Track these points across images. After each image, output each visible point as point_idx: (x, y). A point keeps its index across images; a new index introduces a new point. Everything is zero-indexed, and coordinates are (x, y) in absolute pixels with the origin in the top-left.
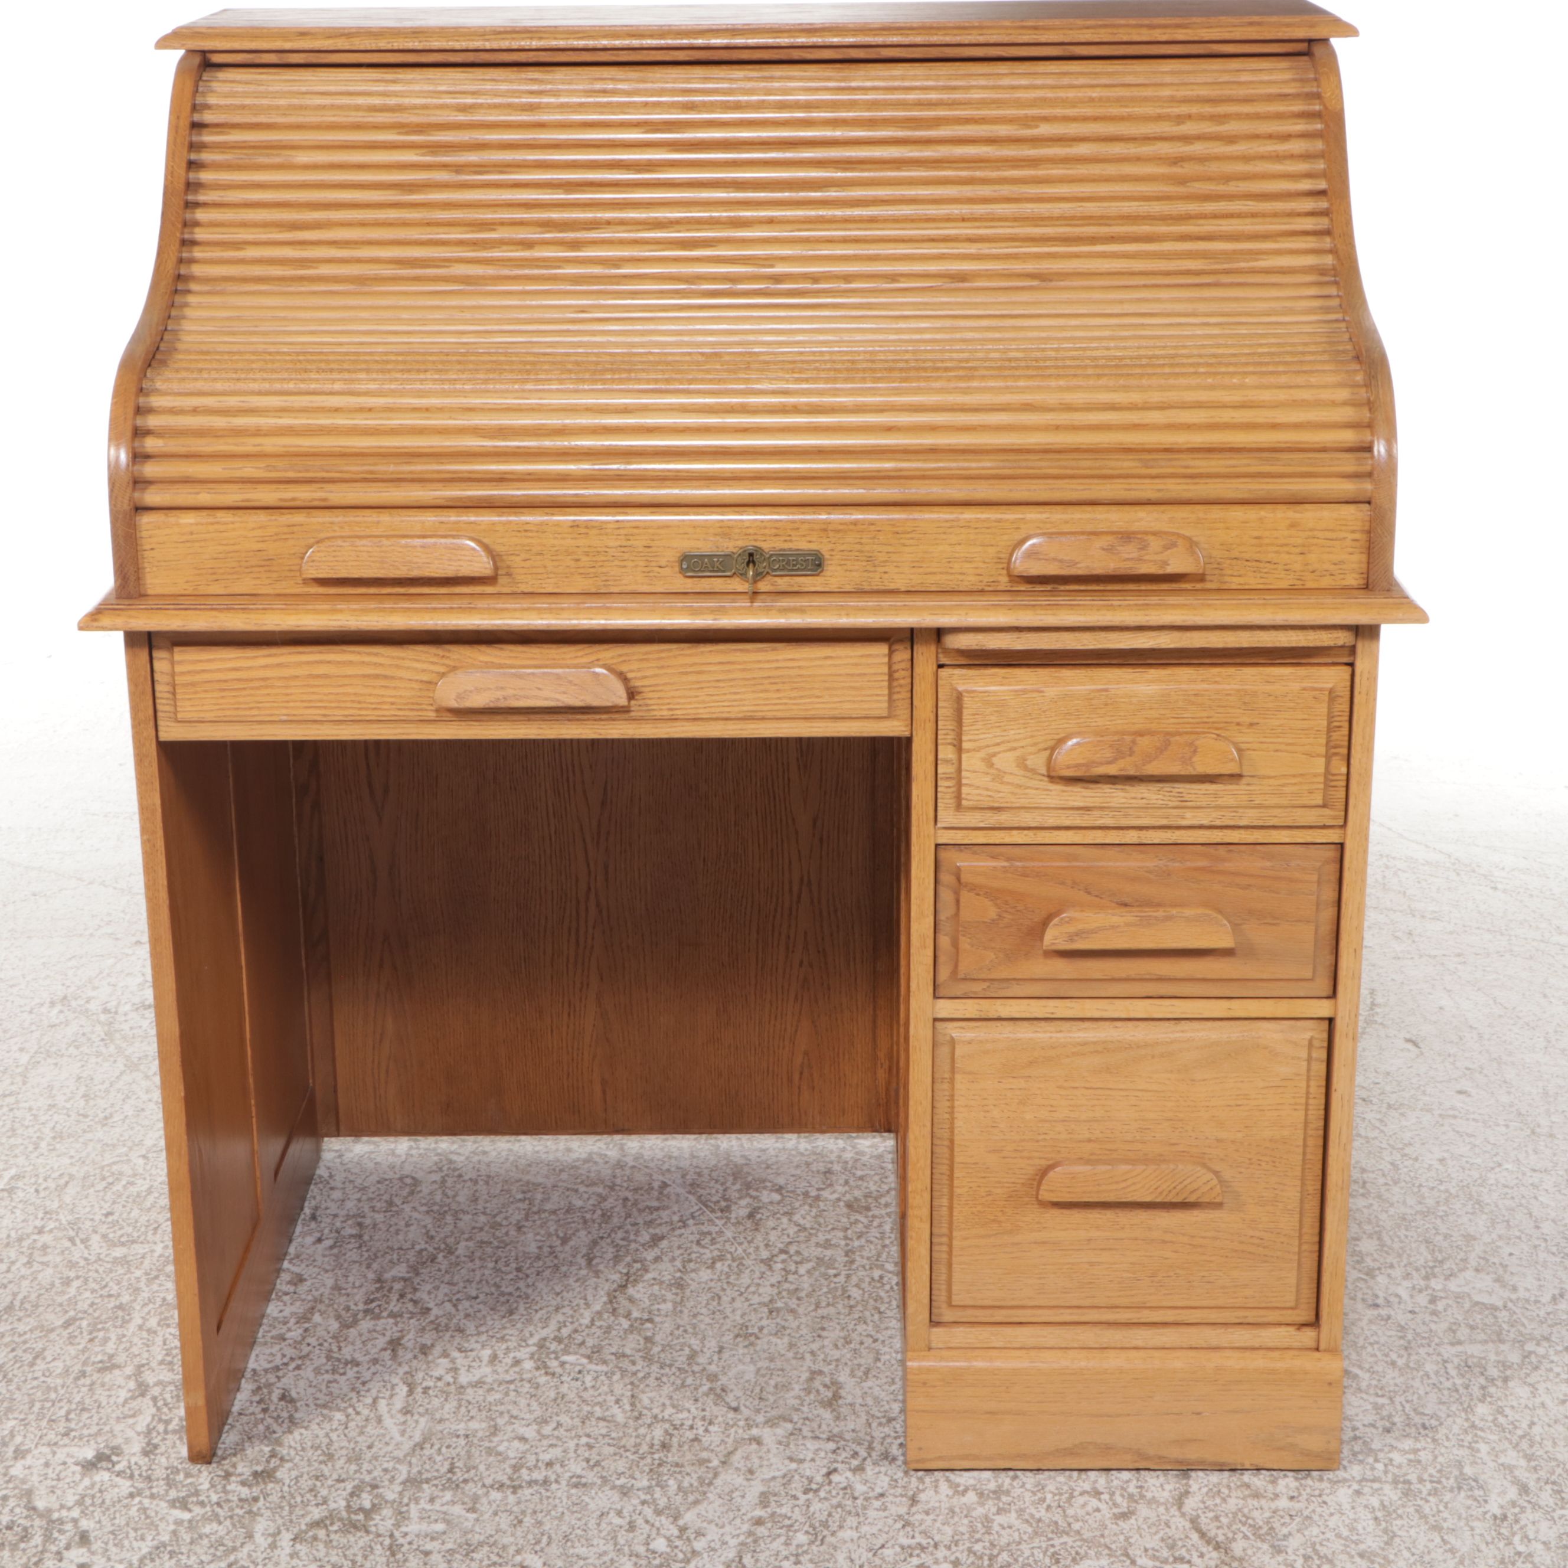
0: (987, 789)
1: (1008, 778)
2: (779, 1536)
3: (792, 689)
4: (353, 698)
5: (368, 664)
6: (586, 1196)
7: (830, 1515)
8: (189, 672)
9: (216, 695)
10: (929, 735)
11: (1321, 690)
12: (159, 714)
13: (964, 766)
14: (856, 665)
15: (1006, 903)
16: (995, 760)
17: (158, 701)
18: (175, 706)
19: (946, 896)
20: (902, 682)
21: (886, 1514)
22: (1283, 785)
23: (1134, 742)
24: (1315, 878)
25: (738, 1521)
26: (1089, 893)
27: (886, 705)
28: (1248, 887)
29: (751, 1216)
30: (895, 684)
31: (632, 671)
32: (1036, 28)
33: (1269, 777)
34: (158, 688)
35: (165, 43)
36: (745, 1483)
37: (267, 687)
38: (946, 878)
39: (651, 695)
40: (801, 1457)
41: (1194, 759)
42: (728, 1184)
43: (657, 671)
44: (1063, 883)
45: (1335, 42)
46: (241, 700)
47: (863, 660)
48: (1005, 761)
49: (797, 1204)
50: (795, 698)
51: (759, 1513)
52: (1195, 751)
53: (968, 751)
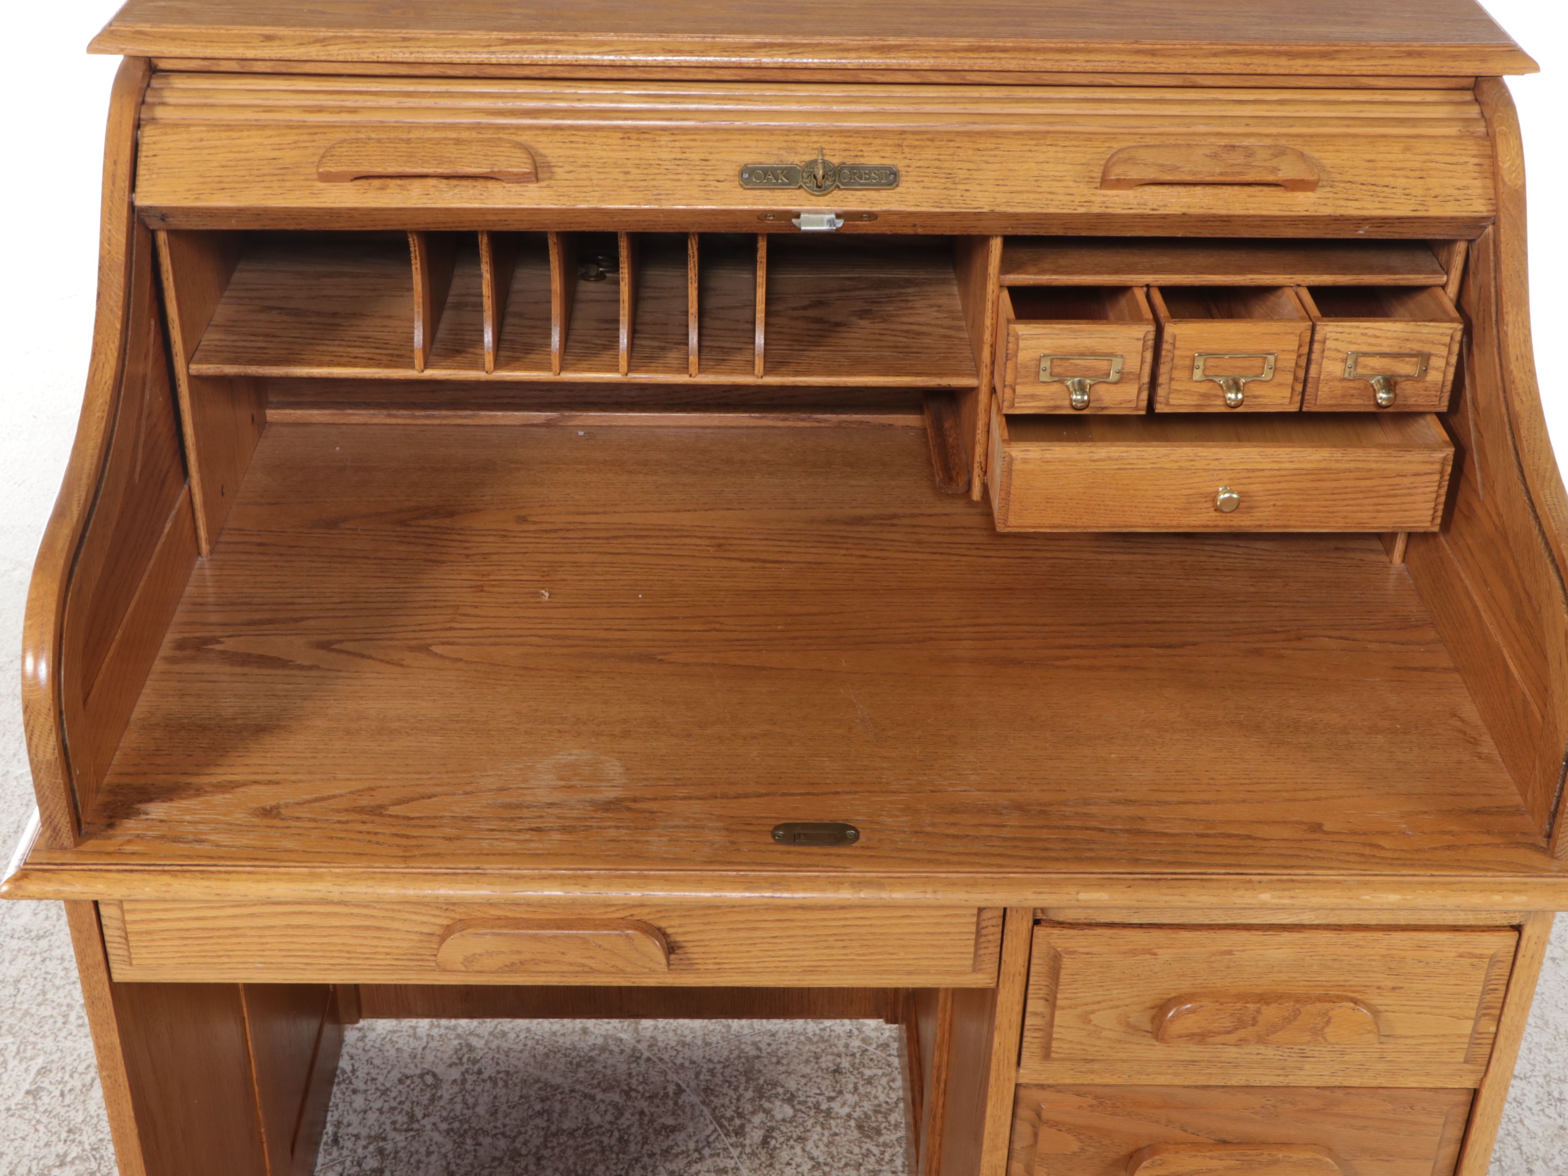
0: (1082, 1044)
1: (1104, 1034)
3: (862, 946)
4: (341, 948)
5: (357, 916)
6: (603, 1107)
8: (142, 921)
9: (176, 942)
10: (1019, 989)
11: (1481, 957)
12: (111, 958)
13: (1057, 1021)
14: (939, 924)
15: (1091, 1138)
16: (1091, 1017)
17: (108, 945)
18: (129, 950)
19: (1024, 1129)
20: (991, 938)
22: (1422, 1045)
23: (1258, 1011)
24: (1442, 1121)
26: (1185, 1131)
27: (971, 962)
28: (1364, 1128)
29: (765, 1142)
30: (983, 939)
31: (672, 927)
32: (1153, 53)
33: (1406, 1037)
34: (106, 932)
35: (99, 45)
37: (237, 936)
38: (1024, 1112)
39: (695, 950)
41: (1327, 1030)
42: (741, 1090)
43: (702, 928)
44: (1157, 1122)
45: (1510, 81)
46: (207, 948)
47: (947, 920)
48: (1104, 1018)
49: (809, 1124)
50: (864, 955)
52: (1328, 1022)
53: (1063, 1008)
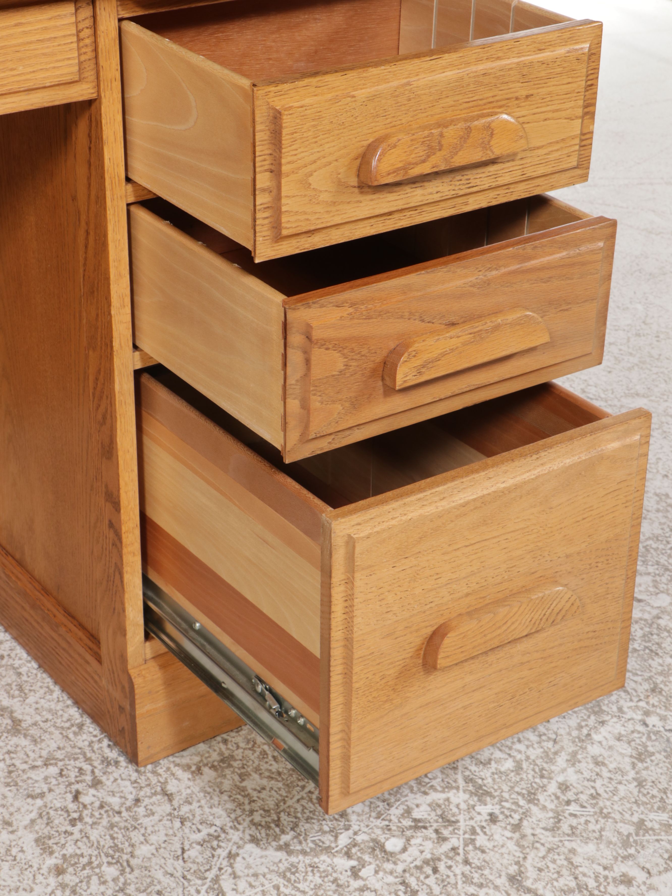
0: (305, 213)
1: (322, 197)
2: (89, 877)
7: (113, 838)
13: (283, 192)
15: (352, 350)
16: (311, 180)
19: (296, 358)
20: (87, 41)
21: (156, 817)
23: (441, 135)
25: (40, 878)
26: (423, 321)
30: (81, 44)
36: (12, 837)
38: (295, 339)
40: (38, 791)
41: (492, 143)
44: (402, 317)
48: (320, 179)
51: (51, 861)
52: (492, 134)
53: (287, 176)
